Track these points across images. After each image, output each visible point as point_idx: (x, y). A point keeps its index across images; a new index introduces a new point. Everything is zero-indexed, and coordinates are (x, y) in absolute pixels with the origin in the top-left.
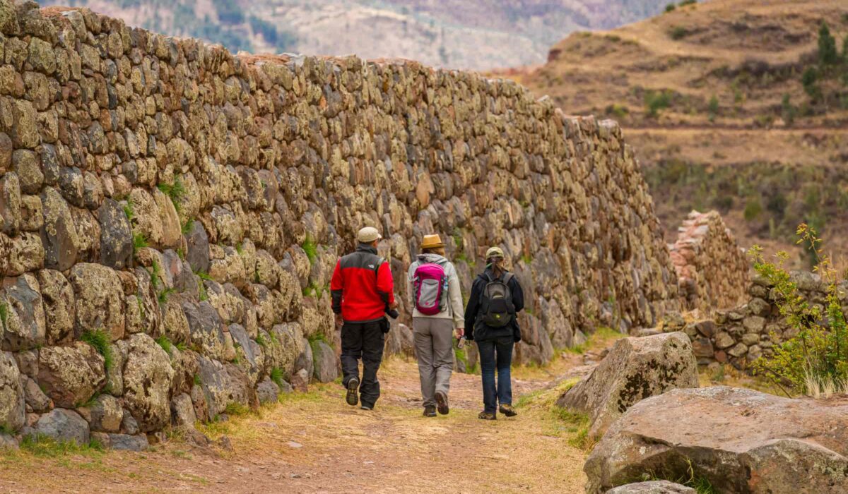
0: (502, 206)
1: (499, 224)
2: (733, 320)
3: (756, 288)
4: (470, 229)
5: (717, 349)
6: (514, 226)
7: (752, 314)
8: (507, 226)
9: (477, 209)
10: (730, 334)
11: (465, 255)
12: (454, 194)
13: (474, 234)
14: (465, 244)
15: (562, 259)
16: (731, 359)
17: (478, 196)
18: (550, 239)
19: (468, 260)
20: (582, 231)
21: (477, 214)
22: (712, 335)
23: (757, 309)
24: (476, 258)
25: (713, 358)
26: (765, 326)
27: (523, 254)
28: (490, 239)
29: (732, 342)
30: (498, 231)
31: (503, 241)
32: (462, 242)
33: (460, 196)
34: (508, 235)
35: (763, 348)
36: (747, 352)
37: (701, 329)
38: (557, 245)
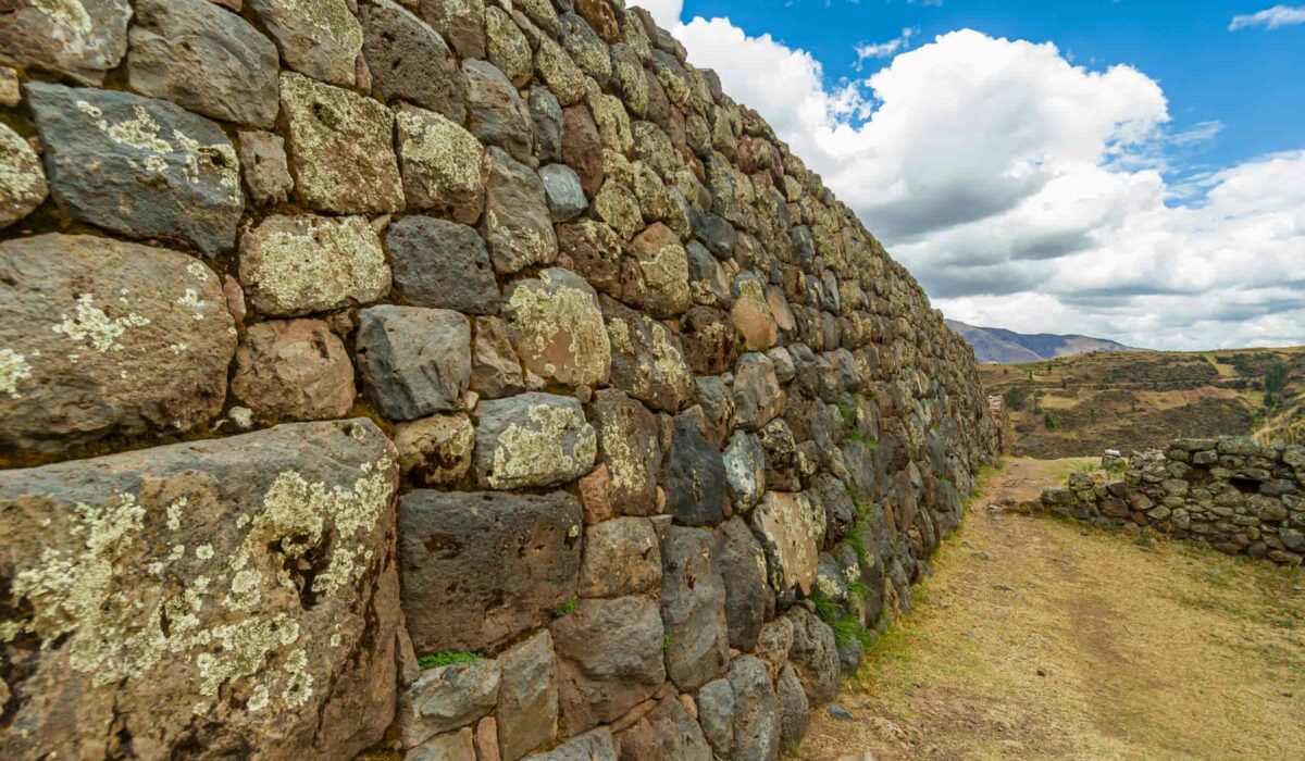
0: (911, 375)
1: (909, 393)
2: (1148, 483)
3: (1176, 452)
4: (869, 396)
5: (1132, 508)
6: (923, 396)
7: (1173, 476)
8: (916, 395)
9: (880, 371)
10: (1147, 495)
11: (861, 433)
12: (841, 346)
13: (877, 402)
14: (861, 416)
15: (958, 423)
16: (1152, 521)
17: (881, 357)
18: (949, 407)
19: (866, 438)
20: (965, 401)
21: (880, 378)
22: (1125, 496)
23: (1178, 472)
24: (879, 434)
25: (1129, 519)
26: (1190, 490)
27: (932, 421)
28: (899, 409)
29: (1151, 504)
30: (907, 400)
31: (913, 411)
32: (855, 412)
33: (853, 350)
34: (918, 404)
35: (1190, 512)
36: (1171, 515)
37: (1114, 490)
38: (953, 412)
